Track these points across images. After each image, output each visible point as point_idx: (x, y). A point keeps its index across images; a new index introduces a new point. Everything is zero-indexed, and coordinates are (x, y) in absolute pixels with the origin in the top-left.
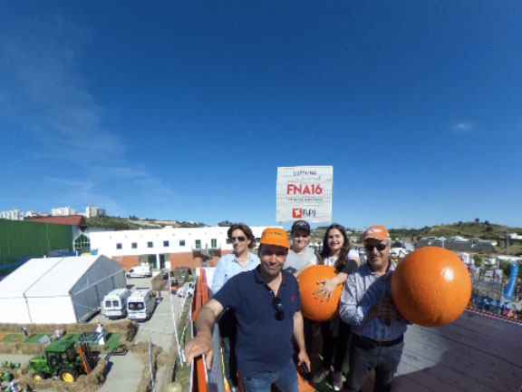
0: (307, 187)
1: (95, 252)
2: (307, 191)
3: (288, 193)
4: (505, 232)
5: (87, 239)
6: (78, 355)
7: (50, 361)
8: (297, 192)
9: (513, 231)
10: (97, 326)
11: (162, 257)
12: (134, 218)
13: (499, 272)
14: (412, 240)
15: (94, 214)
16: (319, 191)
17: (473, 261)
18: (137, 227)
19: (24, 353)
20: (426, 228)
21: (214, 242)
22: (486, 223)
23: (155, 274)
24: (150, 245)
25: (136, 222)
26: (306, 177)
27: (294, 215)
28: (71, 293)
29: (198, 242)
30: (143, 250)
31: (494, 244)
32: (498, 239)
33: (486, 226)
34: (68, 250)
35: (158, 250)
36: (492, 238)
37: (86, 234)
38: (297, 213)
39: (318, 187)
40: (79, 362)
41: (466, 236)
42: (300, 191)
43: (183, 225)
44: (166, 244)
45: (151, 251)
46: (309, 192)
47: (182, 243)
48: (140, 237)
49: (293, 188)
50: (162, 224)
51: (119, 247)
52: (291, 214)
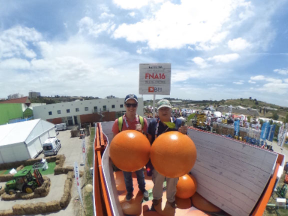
0: (157, 75)
2: (157, 77)
3: (146, 78)
8: (151, 78)
9: (268, 105)
11: (75, 117)
13: (260, 125)
14: (215, 106)
15: (34, 96)
16: (163, 77)
17: (247, 119)
18: (60, 101)
20: (223, 100)
21: (105, 107)
22: (255, 100)
24: (68, 111)
25: (59, 99)
26: (156, 69)
28: (24, 142)
29: (96, 108)
30: (64, 114)
32: (260, 109)
33: (255, 102)
35: (73, 114)
37: (31, 108)
38: (151, 89)
39: (163, 75)
40: (35, 180)
41: (243, 106)
42: (153, 77)
43: (87, 98)
44: (77, 110)
45: (69, 115)
46: (158, 78)
47: (86, 109)
48: (62, 107)
49: (149, 75)
50: (74, 99)
51: (50, 113)
52: (148, 91)
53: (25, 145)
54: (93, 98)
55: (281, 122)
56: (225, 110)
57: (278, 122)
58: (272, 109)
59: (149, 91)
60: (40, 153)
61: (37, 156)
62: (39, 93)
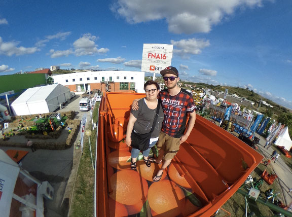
0: (158, 55)
2: (158, 57)
3: (149, 57)
4: (260, 99)
6: (49, 124)
7: (38, 126)
8: (153, 57)
9: (264, 100)
10: (57, 114)
11: (87, 85)
17: (239, 109)
19: (28, 126)
20: (219, 85)
21: (111, 78)
22: (252, 91)
23: (83, 93)
24: (81, 79)
26: (158, 50)
27: (151, 69)
28: (46, 100)
29: (103, 78)
30: (78, 82)
31: (253, 103)
32: (255, 101)
33: (251, 93)
34: (44, 85)
35: (84, 82)
36: (252, 100)
38: (152, 68)
39: (164, 56)
41: (239, 96)
42: (155, 57)
44: (88, 79)
45: (81, 82)
47: (96, 78)
48: (77, 75)
49: (151, 55)
51: (67, 81)
52: (149, 69)
56: (220, 95)
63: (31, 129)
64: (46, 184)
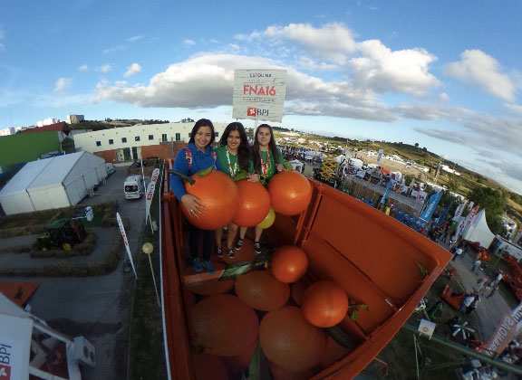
0: (262, 89)
1: (79, 150)
2: (262, 91)
3: (245, 93)
4: (438, 163)
5: (72, 141)
6: (73, 230)
7: (52, 235)
8: (252, 92)
9: (445, 163)
11: (135, 150)
12: (110, 120)
13: (425, 195)
15: (75, 121)
16: (273, 92)
17: (404, 180)
18: (112, 127)
20: (369, 141)
21: (178, 136)
22: (425, 149)
23: (130, 164)
24: (124, 140)
25: (110, 123)
26: (261, 79)
28: (63, 183)
29: (164, 136)
30: (118, 145)
31: (426, 170)
32: (429, 166)
33: (423, 152)
34: (57, 152)
35: (131, 144)
36: (425, 165)
37: (70, 136)
38: (252, 111)
39: (272, 89)
41: (404, 157)
42: (255, 92)
43: (151, 122)
44: (138, 139)
45: (125, 145)
46: (263, 93)
47: (151, 137)
48: (115, 134)
49: (249, 88)
50: (133, 123)
51: (99, 144)
52: (246, 113)
53: (63, 187)
54: (161, 122)
55: (463, 198)
57: (456, 195)
58: (451, 171)
59: (249, 114)
60: (83, 200)
61: (80, 203)
62: (83, 116)
63: (39, 240)
64: (80, 341)
